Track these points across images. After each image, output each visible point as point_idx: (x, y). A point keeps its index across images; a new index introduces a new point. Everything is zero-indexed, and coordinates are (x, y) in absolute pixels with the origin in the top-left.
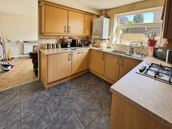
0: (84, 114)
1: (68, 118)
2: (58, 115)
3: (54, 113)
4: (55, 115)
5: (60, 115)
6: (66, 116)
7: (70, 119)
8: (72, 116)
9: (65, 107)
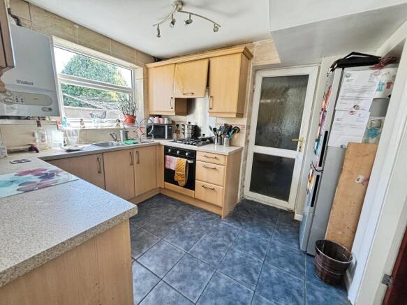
0: (190, 238)
1: (201, 253)
2: (202, 269)
3: (202, 277)
4: (204, 273)
5: (202, 265)
6: (200, 257)
7: (201, 250)
8: (197, 250)
9: (185, 265)
